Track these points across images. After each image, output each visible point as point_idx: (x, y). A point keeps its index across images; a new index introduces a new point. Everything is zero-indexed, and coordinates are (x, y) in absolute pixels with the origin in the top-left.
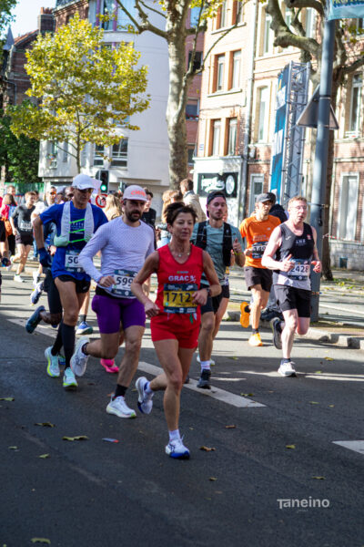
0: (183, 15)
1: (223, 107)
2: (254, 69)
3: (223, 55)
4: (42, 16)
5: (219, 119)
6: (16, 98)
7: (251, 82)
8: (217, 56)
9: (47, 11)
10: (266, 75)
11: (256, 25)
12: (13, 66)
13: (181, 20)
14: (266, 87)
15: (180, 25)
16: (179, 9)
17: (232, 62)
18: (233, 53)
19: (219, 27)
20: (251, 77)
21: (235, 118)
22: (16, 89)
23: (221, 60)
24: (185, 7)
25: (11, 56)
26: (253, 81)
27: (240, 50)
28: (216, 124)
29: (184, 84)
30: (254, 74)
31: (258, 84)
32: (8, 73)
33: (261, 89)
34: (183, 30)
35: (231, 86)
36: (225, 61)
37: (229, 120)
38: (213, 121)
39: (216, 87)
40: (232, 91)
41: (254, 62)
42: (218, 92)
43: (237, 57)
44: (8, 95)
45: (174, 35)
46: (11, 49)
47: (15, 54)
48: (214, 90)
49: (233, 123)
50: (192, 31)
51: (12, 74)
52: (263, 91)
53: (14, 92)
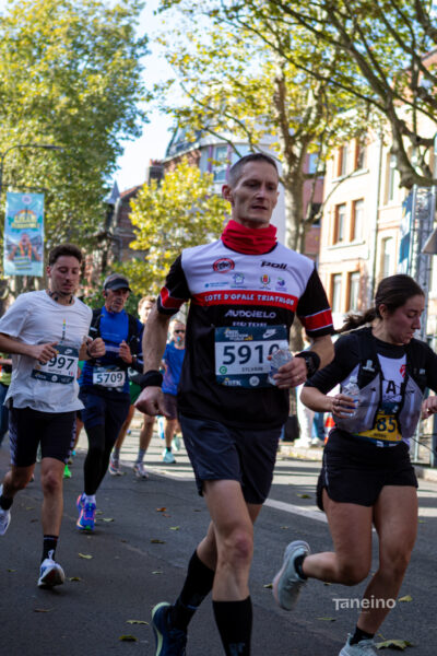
0: (301, 159)
1: (345, 261)
2: (378, 218)
3: (344, 204)
4: (151, 169)
5: (340, 274)
6: (122, 254)
7: (374, 233)
8: (338, 207)
9: (156, 163)
10: (390, 225)
11: (380, 171)
12: (119, 221)
13: (299, 164)
14: (390, 238)
15: (298, 170)
16: (297, 150)
17: (354, 212)
18: (355, 203)
19: (340, 174)
20: (374, 228)
21: (358, 271)
22: (121, 245)
23: (342, 211)
24: (303, 151)
25: (116, 211)
26: (377, 231)
27: (362, 200)
28: (337, 279)
29: (301, 230)
30: (377, 225)
31: (382, 235)
32: (114, 229)
33: (385, 240)
34: (300, 174)
35: (353, 237)
36: (346, 212)
37: (350, 274)
38: (333, 276)
39: (337, 238)
40: (355, 242)
41: (378, 212)
42: (339, 244)
43: (358, 207)
44: (114, 253)
45: (291, 180)
46: (117, 203)
47: (121, 209)
48: (335, 241)
49: (356, 277)
50: (310, 176)
51: (118, 229)
52: (388, 242)
53: (119, 249)
